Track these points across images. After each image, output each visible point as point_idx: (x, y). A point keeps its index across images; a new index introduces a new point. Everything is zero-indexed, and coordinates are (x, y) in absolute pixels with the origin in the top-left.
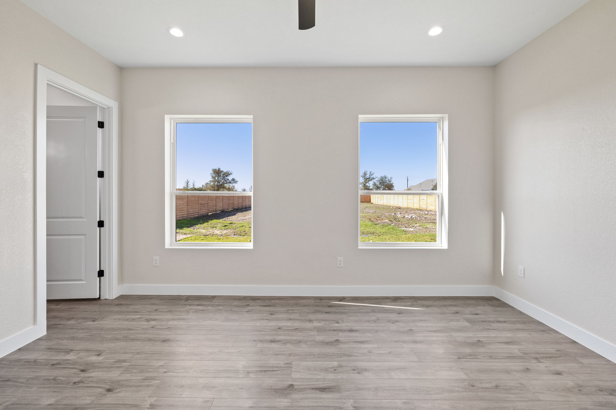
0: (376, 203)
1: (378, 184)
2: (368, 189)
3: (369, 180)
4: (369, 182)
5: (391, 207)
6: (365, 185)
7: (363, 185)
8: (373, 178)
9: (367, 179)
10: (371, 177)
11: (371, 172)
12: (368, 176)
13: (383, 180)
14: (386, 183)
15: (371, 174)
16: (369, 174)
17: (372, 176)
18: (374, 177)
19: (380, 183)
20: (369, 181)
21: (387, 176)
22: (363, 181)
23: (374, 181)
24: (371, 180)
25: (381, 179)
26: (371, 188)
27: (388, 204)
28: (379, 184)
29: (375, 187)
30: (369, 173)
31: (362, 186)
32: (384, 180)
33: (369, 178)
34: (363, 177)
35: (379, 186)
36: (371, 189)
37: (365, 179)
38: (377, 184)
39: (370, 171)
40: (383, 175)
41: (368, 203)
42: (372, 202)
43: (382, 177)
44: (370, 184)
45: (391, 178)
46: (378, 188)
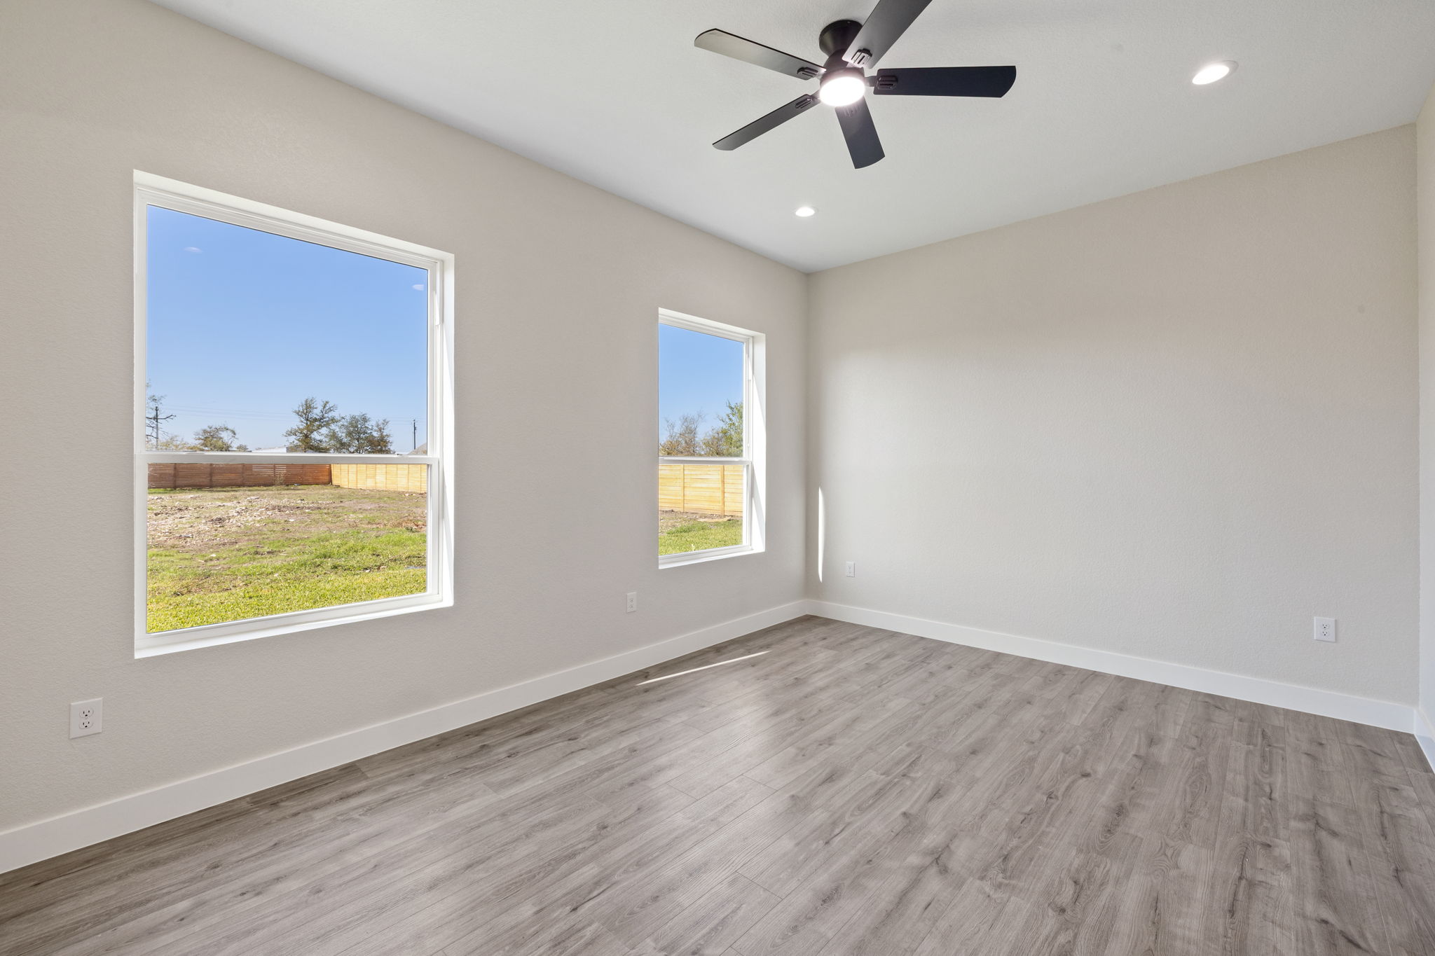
0: (352, 486)
1: (342, 434)
2: (318, 449)
3: (320, 425)
4: (320, 431)
5: (407, 495)
6: (306, 436)
7: (300, 436)
8: (333, 420)
9: (316, 420)
10: (326, 415)
11: (327, 402)
12: (316, 413)
13: (357, 427)
14: (365, 433)
15: (327, 408)
16: (320, 408)
17: (331, 414)
18: (337, 417)
19: (349, 434)
20: (319, 427)
21: (368, 416)
22: (301, 427)
23: (333, 426)
24: (327, 425)
25: (351, 423)
26: (324, 445)
27: (391, 487)
28: (344, 435)
29: (333, 442)
30: (322, 404)
31: (298, 440)
32: (359, 426)
33: (321, 419)
34: (301, 416)
35: (345, 440)
36: (326, 450)
37: (307, 420)
38: (340, 435)
39: (325, 400)
40: (357, 413)
41: (325, 487)
42: (335, 482)
43: (353, 418)
44: (320, 435)
45: (386, 422)
46: (342, 446)
